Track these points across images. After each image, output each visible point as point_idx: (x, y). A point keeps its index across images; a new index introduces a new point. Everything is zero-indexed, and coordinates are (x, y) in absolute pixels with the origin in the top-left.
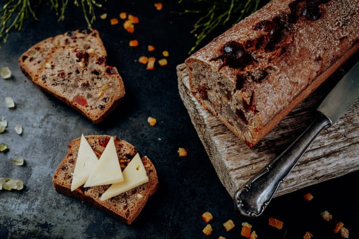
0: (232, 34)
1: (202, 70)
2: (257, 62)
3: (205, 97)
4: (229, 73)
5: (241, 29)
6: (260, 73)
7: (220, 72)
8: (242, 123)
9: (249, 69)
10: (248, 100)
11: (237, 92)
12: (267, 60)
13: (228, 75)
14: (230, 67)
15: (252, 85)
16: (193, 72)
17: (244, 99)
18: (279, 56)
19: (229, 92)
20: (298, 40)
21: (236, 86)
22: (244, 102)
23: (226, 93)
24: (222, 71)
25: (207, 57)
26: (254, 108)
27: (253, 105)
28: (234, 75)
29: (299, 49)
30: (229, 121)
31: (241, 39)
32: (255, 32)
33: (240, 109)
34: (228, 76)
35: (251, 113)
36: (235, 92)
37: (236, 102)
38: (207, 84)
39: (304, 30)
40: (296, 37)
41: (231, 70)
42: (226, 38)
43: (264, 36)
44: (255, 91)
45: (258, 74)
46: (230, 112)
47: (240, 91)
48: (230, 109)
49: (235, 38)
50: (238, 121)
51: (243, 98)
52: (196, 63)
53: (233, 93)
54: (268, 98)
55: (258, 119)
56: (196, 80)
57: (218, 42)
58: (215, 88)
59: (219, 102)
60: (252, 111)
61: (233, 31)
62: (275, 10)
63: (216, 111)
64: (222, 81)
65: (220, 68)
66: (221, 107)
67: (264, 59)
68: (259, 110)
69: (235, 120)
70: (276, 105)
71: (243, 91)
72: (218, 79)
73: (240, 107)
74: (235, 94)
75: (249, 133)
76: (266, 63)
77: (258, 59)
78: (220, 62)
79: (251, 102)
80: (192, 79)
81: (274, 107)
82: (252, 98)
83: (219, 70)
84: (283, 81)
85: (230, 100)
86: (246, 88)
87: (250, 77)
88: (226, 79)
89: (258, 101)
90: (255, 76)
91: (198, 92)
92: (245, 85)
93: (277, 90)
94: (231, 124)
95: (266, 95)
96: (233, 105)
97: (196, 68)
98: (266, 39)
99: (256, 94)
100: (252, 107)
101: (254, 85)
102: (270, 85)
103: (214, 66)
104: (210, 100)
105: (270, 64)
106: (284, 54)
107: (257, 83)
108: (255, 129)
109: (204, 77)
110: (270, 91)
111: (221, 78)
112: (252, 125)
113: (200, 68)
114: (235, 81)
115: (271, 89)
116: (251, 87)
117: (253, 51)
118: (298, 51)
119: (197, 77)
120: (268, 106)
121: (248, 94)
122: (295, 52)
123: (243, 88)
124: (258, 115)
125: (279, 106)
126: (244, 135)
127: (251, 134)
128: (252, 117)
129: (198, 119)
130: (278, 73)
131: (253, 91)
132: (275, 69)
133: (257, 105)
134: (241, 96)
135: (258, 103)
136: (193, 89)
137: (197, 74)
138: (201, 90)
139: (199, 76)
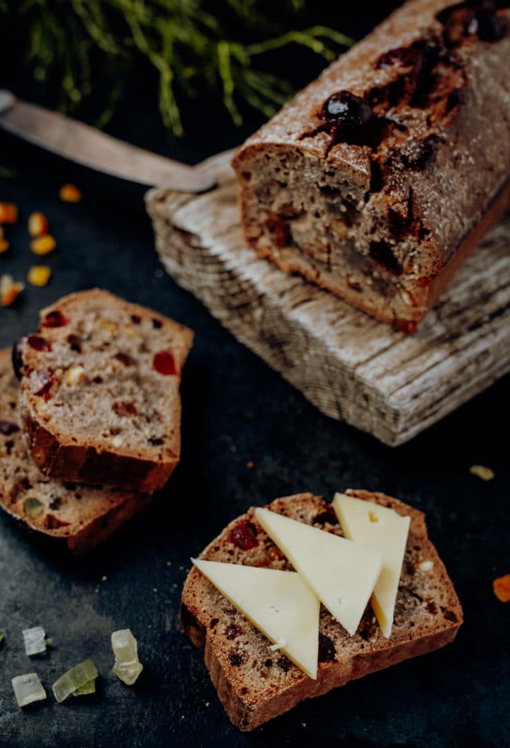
1: (278, 170)
2: (404, 128)
3: (286, 240)
4: (351, 156)
6: (420, 147)
7: (328, 159)
8: (385, 275)
9: (388, 145)
10: (402, 208)
11: (373, 198)
12: (425, 123)
13: (349, 159)
14: (349, 144)
15: (406, 176)
16: (254, 182)
17: (395, 207)
18: (444, 115)
19: (351, 205)
20: (475, 80)
21: (371, 182)
22: (393, 216)
23: (343, 209)
24: (335, 154)
25: (290, 133)
26: (419, 224)
27: (415, 218)
28: (364, 158)
29: (480, 98)
30: (352, 281)
31: (358, 88)
32: (381, 72)
33: (382, 240)
34: (350, 163)
35: (409, 242)
36: (367, 199)
37: (370, 223)
38: (292, 203)
39: (481, 59)
41: (353, 148)
43: (403, 76)
44: (414, 187)
45: (414, 148)
46: (353, 257)
47: (381, 195)
48: (353, 248)
49: (341, 86)
50: (376, 274)
51: (390, 210)
52: (261, 156)
53: (362, 203)
54: (443, 201)
55: (429, 251)
56: (260, 202)
59: (325, 241)
60: (413, 235)
63: (314, 267)
64: (331, 182)
65: (329, 148)
66: (329, 252)
67: (417, 121)
68: (429, 228)
69: (368, 274)
70: (460, 218)
71: (388, 192)
72: (323, 179)
73: (382, 234)
74: (367, 205)
75: (405, 297)
76: (423, 129)
77: (405, 123)
78: (324, 138)
79: (410, 213)
80: (250, 202)
81: (457, 221)
82: (410, 200)
83: (326, 155)
84: (463, 165)
85: (354, 226)
86: (396, 182)
87: (398, 158)
88: (345, 171)
89: (426, 210)
90: (409, 155)
91: (267, 231)
92: (390, 177)
93: (456, 184)
94: (356, 287)
95: (437, 194)
96: (361, 236)
97: (261, 168)
98: (411, 82)
99: (418, 195)
100: (413, 224)
101: (410, 175)
102: (442, 174)
103: (311, 146)
104: (297, 246)
105: (432, 131)
106: (455, 109)
107: (414, 170)
108: (420, 279)
109: (283, 185)
110: (444, 185)
111: (331, 174)
112: (413, 273)
113: (272, 166)
114: (368, 171)
115: (444, 182)
116: (405, 179)
117: (387, 110)
118: (480, 102)
119: (264, 193)
120: (446, 220)
121: (401, 194)
122: (475, 104)
123: (386, 184)
124: (429, 240)
125: (466, 221)
126: (391, 305)
127: (411, 297)
128: (414, 250)
129: (234, 295)
130: (452, 150)
131: (410, 187)
132: (444, 141)
133: (424, 217)
134: (386, 205)
135: (425, 213)
136: (250, 231)
137: (264, 185)
138: (275, 224)
139: (268, 189)
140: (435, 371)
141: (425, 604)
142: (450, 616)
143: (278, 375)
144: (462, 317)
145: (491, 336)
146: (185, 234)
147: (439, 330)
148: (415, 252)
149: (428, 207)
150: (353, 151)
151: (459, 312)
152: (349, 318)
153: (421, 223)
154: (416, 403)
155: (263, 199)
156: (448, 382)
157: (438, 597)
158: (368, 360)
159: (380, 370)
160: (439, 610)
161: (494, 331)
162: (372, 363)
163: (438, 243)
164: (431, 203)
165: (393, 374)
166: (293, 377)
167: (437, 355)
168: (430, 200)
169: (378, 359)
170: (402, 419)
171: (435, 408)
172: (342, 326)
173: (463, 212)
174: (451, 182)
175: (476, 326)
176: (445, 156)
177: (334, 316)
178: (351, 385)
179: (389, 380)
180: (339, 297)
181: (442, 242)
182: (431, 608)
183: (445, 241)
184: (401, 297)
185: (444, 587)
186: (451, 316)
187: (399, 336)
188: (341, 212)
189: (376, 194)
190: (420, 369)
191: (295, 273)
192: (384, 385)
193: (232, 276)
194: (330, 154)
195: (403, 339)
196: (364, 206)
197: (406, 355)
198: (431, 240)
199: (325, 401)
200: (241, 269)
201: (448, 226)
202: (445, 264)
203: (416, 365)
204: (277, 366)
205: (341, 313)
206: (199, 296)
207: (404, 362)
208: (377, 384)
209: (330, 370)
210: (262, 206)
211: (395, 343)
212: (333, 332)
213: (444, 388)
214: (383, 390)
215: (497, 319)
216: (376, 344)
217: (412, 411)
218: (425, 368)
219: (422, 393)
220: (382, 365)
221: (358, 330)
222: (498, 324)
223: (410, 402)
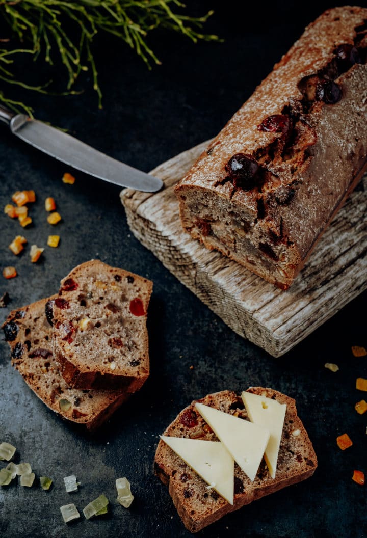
0: (232, 140)
1: (202, 199)
2: (277, 177)
3: (209, 233)
4: (246, 199)
5: (242, 132)
6: (286, 193)
7: (232, 200)
8: (269, 260)
9: (268, 188)
10: (277, 231)
11: (259, 222)
12: (290, 172)
13: (244, 202)
14: (244, 191)
15: (279, 210)
16: (188, 201)
17: (272, 229)
18: (302, 163)
19: (247, 223)
20: (322, 136)
21: (258, 215)
22: (272, 234)
23: (242, 224)
24: (236, 198)
25: (209, 181)
26: (286, 239)
27: (284, 235)
28: (253, 201)
29: (325, 148)
30: (249, 259)
31: (249, 149)
32: (264, 134)
33: (266, 243)
34: (245, 204)
35: (281, 246)
36: (256, 222)
37: (259, 234)
38: (212, 215)
39: (325, 119)
40: (318, 131)
41: (247, 195)
42: (225, 148)
43: (277, 138)
44: (283, 217)
45: (283, 193)
46: (249, 248)
47: (264, 221)
48: (249, 244)
49: (239, 148)
50: (263, 258)
51: (269, 229)
52: (192, 190)
53: (253, 223)
55: (293, 252)
56: (192, 211)
57: (215, 155)
58: (225, 220)
59: (232, 237)
60: (284, 243)
61: (231, 135)
62: (279, 96)
63: (226, 249)
64: (235, 210)
65: (232, 193)
66: (235, 243)
67: (285, 172)
68: (293, 241)
69: (259, 257)
70: (312, 230)
71: (268, 220)
72: (230, 208)
73: (265, 240)
74: (256, 225)
75: (281, 272)
76: (289, 177)
77: (278, 173)
78: (229, 186)
79: (281, 233)
80: (186, 210)
81: (310, 232)
82: (281, 226)
83: (231, 198)
84: (314, 196)
85: (249, 233)
86: (272, 216)
87: (274, 200)
88: (242, 207)
89: (291, 230)
90: (280, 198)
91: (196, 227)
92: (269, 211)
93: (309, 209)
94: (252, 263)
95: (297, 219)
96: (254, 239)
97: (192, 196)
98: (282, 142)
99: (286, 221)
100: (283, 238)
102: (301, 205)
103: (221, 192)
104: (215, 236)
105: (294, 177)
106: (309, 159)
107: (283, 205)
108: (289, 265)
109: (207, 206)
110: (302, 212)
111: (235, 207)
112: (285, 261)
113: (199, 197)
114: (255, 209)
115: (302, 210)
116: (278, 212)
117: (267, 162)
118: (324, 151)
119: (195, 207)
120: (303, 234)
121: (276, 222)
122: (321, 154)
123: (266, 215)
124: (293, 247)
125: (316, 230)
126: (274, 274)
127: (285, 272)
128: (285, 250)
129: (178, 259)
130: (307, 187)
131: (281, 217)
132: (301, 183)
133: (290, 235)
134: (267, 227)
135: (290, 232)
136: (186, 224)
137: (194, 204)
138: (202, 224)
139: (197, 206)
140: (300, 314)
141: (295, 456)
142: (310, 463)
143: (207, 306)
144: (318, 275)
145: (335, 288)
146: (145, 220)
147: (303, 286)
148: (286, 252)
149: (292, 228)
150: (247, 196)
151: (315, 273)
152: (248, 280)
153: (288, 238)
154: (289, 335)
155: (193, 210)
156: (309, 319)
157: (303, 452)
158: (260, 309)
159: (267, 315)
160: (304, 460)
161: (337, 285)
162: (262, 311)
163: (298, 249)
164: (294, 225)
165: (276, 318)
166: (216, 310)
167: (302, 304)
168: (294, 223)
169: (266, 307)
170: (281, 345)
171: (302, 334)
172: (245, 285)
173: (314, 225)
174: (306, 209)
175: (326, 282)
176: (302, 192)
177: (239, 279)
178: (250, 322)
179: (273, 322)
180: (242, 267)
181: (301, 248)
182: (299, 459)
183: (303, 245)
184: (279, 272)
185: (306, 446)
186: (310, 276)
187: (279, 291)
188: (241, 226)
189: (261, 220)
190: (292, 313)
191: (214, 250)
192: (270, 325)
193: (176, 249)
194: (233, 197)
195: (281, 293)
196: (255, 225)
197: (283, 304)
199: (235, 326)
200: (182, 247)
201: (305, 237)
202: (303, 260)
203: (289, 311)
204: (206, 303)
205: (243, 277)
206: (155, 254)
207: (282, 309)
208: (266, 324)
209: (238, 312)
210: (193, 213)
211: (277, 296)
212: (239, 290)
213: (306, 323)
214: (269, 328)
215: (339, 276)
216: (265, 297)
217: (287, 339)
218: (295, 313)
219: (292, 329)
220: (269, 312)
221: (254, 288)
222: (340, 280)
223: (285, 335)
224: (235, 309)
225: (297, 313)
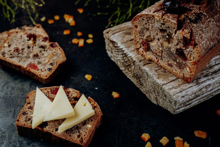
1: (146, 24)
2: (191, 10)
3: (148, 48)
4: (171, 17)
7: (163, 19)
8: (181, 61)
9: (184, 16)
10: (188, 36)
11: (178, 32)
12: (198, 9)
14: (170, 14)
16: (138, 29)
18: (206, 8)
21: (177, 27)
23: (167, 37)
24: (165, 17)
25: (151, 11)
26: (194, 42)
27: (193, 39)
28: (175, 18)
33: (180, 48)
34: (170, 20)
35: (190, 48)
36: (175, 33)
37: (176, 42)
41: (172, 15)
47: (181, 31)
48: (170, 52)
51: (184, 37)
53: (174, 34)
55: (197, 52)
58: (157, 37)
59: (161, 49)
60: (192, 46)
64: (164, 27)
65: (163, 15)
66: (162, 52)
67: (196, 8)
68: (198, 43)
71: (183, 30)
72: (161, 26)
73: (180, 46)
74: (176, 35)
76: (198, 11)
78: (162, 12)
79: (191, 37)
80: (137, 36)
81: (208, 42)
82: (191, 33)
83: (162, 17)
84: (212, 24)
85: (171, 43)
86: (186, 27)
87: (188, 19)
88: (168, 23)
89: (197, 37)
90: (192, 18)
91: (142, 46)
92: (184, 25)
93: (209, 30)
94: (171, 65)
95: (201, 32)
96: (173, 46)
97: (141, 23)
99: (194, 32)
100: (192, 42)
101: (191, 25)
102: (203, 26)
103: (157, 15)
104: (152, 50)
105: (201, 11)
106: (209, 6)
107: (193, 23)
109: (148, 29)
110: (204, 30)
111: (164, 24)
112: (191, 60)
113: (144, 22)
114: (176, 22)
115: (204, 28)
116: (190, 26)
117: (185, 5)
119: (141, 33)
120: (204, 42)
121: (188, 30)
123: (183, 27)
124: (197, 47)
125: (211, 43)
126: (183, 72)
127: (190, 69)
128: (192, 51)
129: (126, 62)
130: (208, 19)
131: (192, 29)
133: (196, 39)
134: (182, 34)
135: (197, 38)
136: (137, 46)
137: (142, 29)
138: (144, 43)
139: (143, 31)
140: (191, 89)
145: (212, 79)
146: (113, 42)
152: (162, 70)
153: (195, 41)
154: (183, 99)
155: (141, 35)
156: (195, 93)
158: (167, 83)
159: (171, 87)
161: (213, 78)
162: (168, 84)
165: (176, 89)
166: (143, 89)
168: (199, 34)
169: (171, 83)
172: (160, 72)
173: (211, 40)
175: (207, 76)
176: (205, 20)
177: (157, 69)
179: (173, 90)
181: (202, 49)
184: (187, 69)
189: (179, 31)
191: (150, 60)
192: (172, 92)
193: (126, 55)
198: (198, 47)
200: (129, 53)
202: (203, 57)
203: (184, 86)
204: (139, 86)
207: (179, 85)
208: (170, 91)
209: (154, 86)
210: (141, 37)
211: (177, 79)
212: (156, 74)
213: (193, 95)
214: (171, 93)
215: (214, 74)
216: (170, 78)
217: (181, 101)
218: (187, 88)
219: (185, 96)
220: (172, 85)
221: (165, 73)
222: (215, 76)
223: (181, 98)
224: (153, 85)
225: (188, 88)
